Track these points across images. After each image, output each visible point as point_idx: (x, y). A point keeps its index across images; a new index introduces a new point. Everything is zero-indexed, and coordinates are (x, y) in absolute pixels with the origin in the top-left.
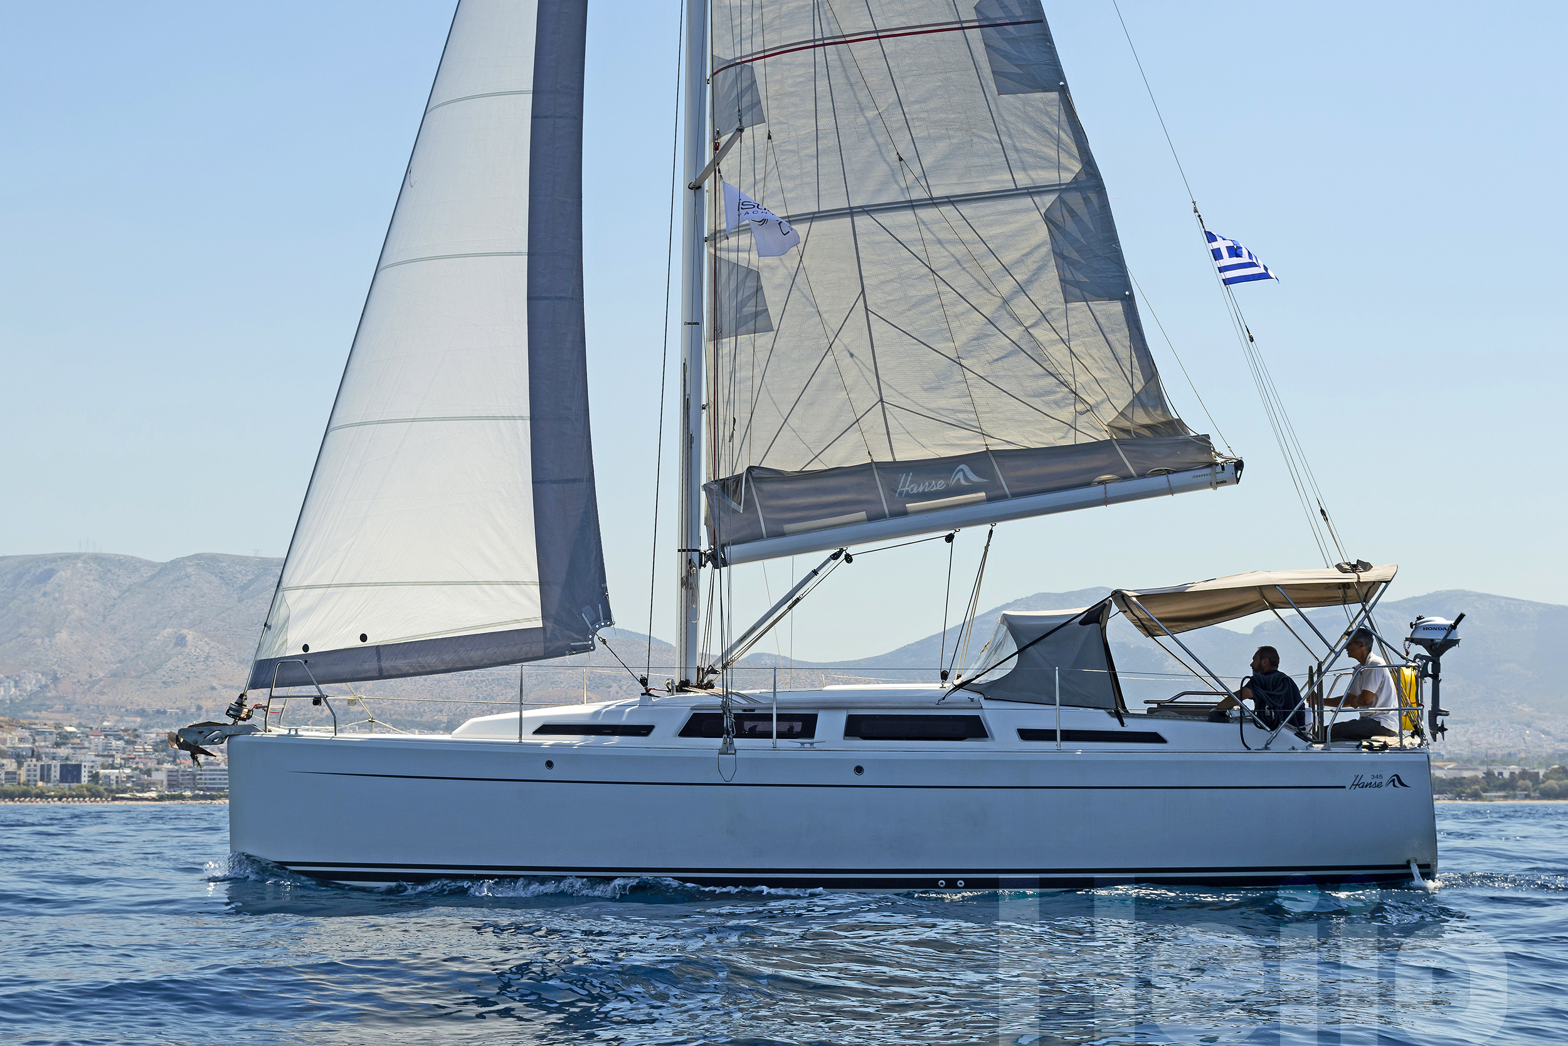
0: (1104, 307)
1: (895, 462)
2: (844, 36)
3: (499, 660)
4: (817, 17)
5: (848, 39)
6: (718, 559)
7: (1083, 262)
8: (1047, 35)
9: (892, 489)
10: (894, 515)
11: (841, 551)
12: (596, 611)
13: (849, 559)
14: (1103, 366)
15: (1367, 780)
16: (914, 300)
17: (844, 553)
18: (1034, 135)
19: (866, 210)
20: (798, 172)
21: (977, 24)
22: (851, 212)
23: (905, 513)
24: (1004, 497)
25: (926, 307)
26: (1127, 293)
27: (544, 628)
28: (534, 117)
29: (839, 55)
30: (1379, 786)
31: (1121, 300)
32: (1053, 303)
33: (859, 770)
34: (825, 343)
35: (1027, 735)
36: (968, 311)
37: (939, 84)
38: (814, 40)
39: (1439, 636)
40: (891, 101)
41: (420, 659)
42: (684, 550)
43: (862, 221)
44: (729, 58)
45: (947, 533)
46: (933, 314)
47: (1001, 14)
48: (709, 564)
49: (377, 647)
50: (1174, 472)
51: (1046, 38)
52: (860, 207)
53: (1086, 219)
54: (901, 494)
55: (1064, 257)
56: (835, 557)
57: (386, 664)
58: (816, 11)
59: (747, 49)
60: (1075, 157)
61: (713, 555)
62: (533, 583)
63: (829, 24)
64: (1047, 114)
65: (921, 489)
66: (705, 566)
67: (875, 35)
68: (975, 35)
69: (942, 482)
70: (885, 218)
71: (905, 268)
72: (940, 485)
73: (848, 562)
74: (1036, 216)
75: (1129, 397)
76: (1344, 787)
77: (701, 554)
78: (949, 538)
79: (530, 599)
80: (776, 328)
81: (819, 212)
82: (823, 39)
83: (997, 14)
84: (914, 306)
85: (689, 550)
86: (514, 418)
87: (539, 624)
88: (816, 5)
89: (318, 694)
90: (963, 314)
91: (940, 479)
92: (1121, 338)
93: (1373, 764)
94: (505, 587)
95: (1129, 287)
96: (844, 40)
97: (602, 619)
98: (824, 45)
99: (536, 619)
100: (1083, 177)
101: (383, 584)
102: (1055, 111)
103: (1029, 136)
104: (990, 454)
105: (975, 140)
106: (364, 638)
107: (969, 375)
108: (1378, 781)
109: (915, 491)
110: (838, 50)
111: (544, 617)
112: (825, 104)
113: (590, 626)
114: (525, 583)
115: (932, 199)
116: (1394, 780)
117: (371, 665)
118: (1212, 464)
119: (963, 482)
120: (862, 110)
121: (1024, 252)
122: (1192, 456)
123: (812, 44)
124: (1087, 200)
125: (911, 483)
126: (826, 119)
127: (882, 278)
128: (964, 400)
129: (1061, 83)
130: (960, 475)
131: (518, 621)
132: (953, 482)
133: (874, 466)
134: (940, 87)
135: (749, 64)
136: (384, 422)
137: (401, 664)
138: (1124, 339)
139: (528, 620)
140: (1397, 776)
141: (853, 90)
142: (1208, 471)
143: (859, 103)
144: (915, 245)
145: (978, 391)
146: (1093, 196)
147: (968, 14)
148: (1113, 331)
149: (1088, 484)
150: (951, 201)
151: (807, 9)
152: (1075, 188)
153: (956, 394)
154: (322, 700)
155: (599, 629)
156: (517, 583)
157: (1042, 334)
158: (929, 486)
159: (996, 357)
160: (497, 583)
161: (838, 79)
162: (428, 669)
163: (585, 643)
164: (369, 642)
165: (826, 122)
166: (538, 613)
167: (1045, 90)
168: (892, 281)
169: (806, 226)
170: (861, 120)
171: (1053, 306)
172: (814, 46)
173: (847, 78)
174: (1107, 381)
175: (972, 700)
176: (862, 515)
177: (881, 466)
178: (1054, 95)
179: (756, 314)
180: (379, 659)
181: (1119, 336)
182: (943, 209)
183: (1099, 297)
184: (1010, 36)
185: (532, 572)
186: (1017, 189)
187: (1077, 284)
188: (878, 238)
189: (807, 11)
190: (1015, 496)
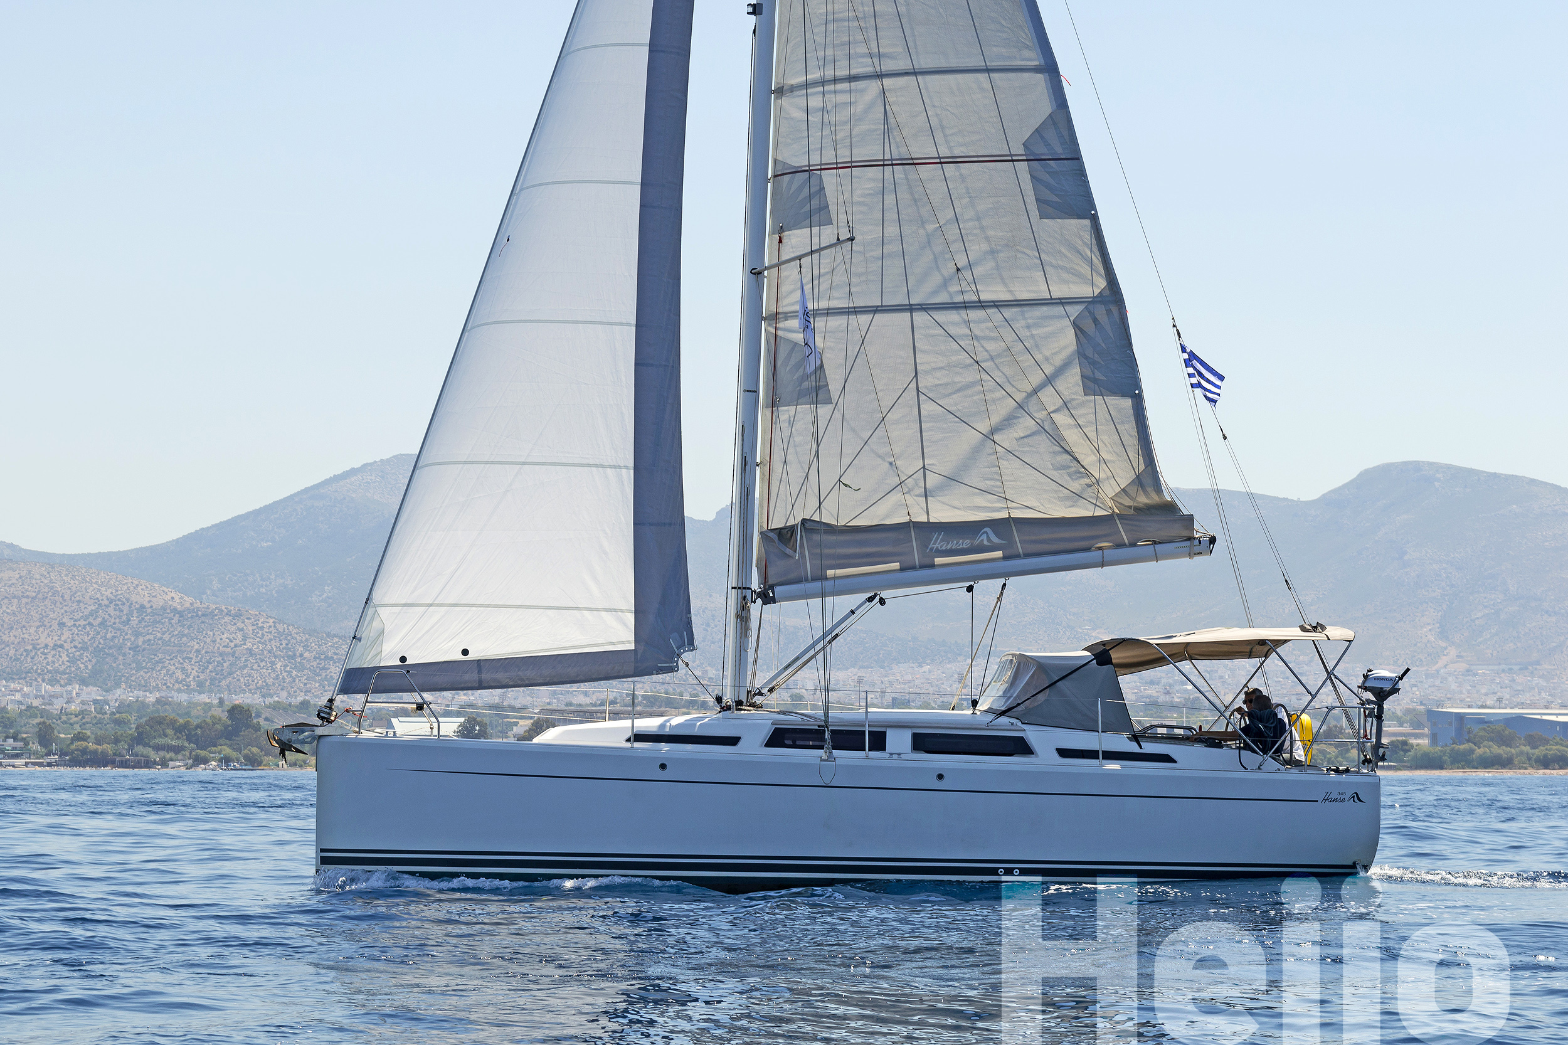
0: (1117, 402)
1: (929, 522)
2: (912, 159)
3: (594, 677)
4: (887, 140)
5: (915, 161)
6: (767, 598)
7: (1102, 363)
8: (1082, 171)
9: (924, 545)
10: (923, 567)
11: (875, 595)
12: (682, 637)
13: (882, 602)
14: (1111, 450)
15: (1333, 796)
16: (959, 385)
17: (878, 597)
18: (1068, 254)
19: (924, 308)
20: (862, 270)
21: (1025, 158)
22: (911, 308)
23: (933, 566)
24: (1018, 556)
25: (969, 392)
26: (1137, 392)
27: (635, 650)
28: (643, 206)
29: (906, 175)
30: (1343, 801)
31: (1131, 397)
32: (1074, 394)
33: (940, 777)
34: (879, 416)
35: (1064, 753)
36: (1004, 397)
37: (990, 206)
38: (884, 160)
39: (1388, 686)
40: (948, 217)
41: (520, 673)
42: (740, 588)
43: (920, 318)
44: (797, 165)
45: (968, 584)
46: (974, 398)
47: (1045, 150)
48: (759, 601)
49: (479, 660)
50: (1160, 543)
51: (1081, 173)
52: (919, 305)
53: (1107, 327)
54: (931, 549)
55: (1086, 358)
56: (870, 599)
57: (485, 676)
58: (886, 135)
59: (815, 159)
60: (1102, 276)
61: (764, 594)
62: (629, 611)
63: (898, 147)
64: (1080, 237)
65: (949, 547)
66: (755, 602)
67: (938, 161)
68: (1023, 166)
69: (968, 541)
70: (940, 316)
71: (954, 358)
72: (966, 543)
73: (881, 604)
74: (1066, 322)
75: (1131, 476)
76: (1317, 801)
77: (752, 592)
78: (970, 589)
79: (625, 625)
80: (834, 402)
81: (882, 306)
82: (892, 160)
83: (1041, 150)
84: (959, 390)
85: (744, 588)
86: (620, 467)
87: (632, 647)
88: (886, 130)
89: (420, 701)
90: (999, 399)
91: (967, 539)
92: (1129, 429)
93: (1340, 783)
94: (603, 614)
95: (1138, 385)
96: (912, 162)
97: (686, 644)
98: (892, 165)
99: (629, 642)
100: (1107, 292)
101: (488, 606)
102: (1087, 236)
103: (1064, 255)
104: (1011, 521)
105: (1019, 255)
106: (465, 652)
107: (999, 449)
108: (1342, 797)
109: (944, 548)
110: (904, 171)
111: (636, 641)
112: (891, 215)
113: (676, 650)
114: (622, 611)
115: (980, 301)
116: (1354, 797)
117: (472, 676)
118: (1190, 539)
119: (986, 543)
120: (923, 223)
121: (1053, 351)
122: (1177, 530)
123: (882, 163)
124: (1109, 312)
125: (942, 541)
126: (892, 228)
127: (933, 365)
128: (993, 469)
129: (1093, 212)
130: (984, 537)
131: (613, 643)
132: (977, 542)
133: (911, 525)
134: (991, 208)
135: (818, 172)
136: (492, 463)
137: (501, 676)
138: (1131, 430)
139: (623, 643)
140: (1356, 793)
141: (916, 205)
142: (1188, 543)
143: (921, 217)
144: (963, 340)
145: (1005, 463)
146: (1115, 310)
147: (1018, 149)
148: (1123, 422)
149: (1088, 549)
150: (996, 305)
151: (878, 132)
152: (1100, 301)
153: (986, 464)
154: (425, 706)
155: (683, 653)
156: (615, 610)
157: (1061, 419)
158: (957, 544)
159: (1022, 435)
160: (597, 610)
161: (904, 196)
162: (527, 682)
163: (671, 665)
164: (470, 657)
165: (892, 230)
166: (631, 637)
167: (1079, 217)
168: (942, 368)
169: (869, 317)
170: (921, 232)
171: (1073, 397)
172: (884, 165)
173: (912, 195)
174: (1114, 462)
175: (1012, 724)
176: (896, 565)
177: (918, 525)
178: (1087, 222)
179: (818, 389)
180: (480, 672)
181: (1127, 426)
182: (990, 311)
183: (1113, 393)
184: (1051, 170)
185: (630, 602)
186: (1051, 299)
187: (1095, 381)
188: (933, 332)
189: (878, 135)
190: (1028, 555)
